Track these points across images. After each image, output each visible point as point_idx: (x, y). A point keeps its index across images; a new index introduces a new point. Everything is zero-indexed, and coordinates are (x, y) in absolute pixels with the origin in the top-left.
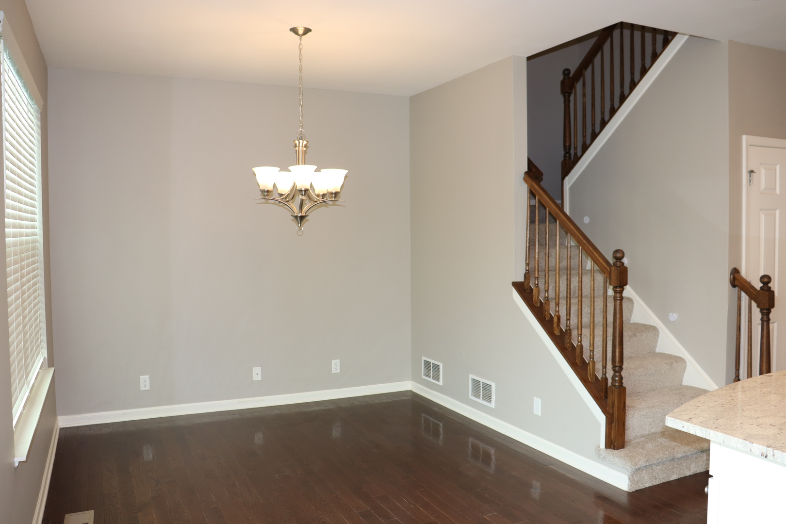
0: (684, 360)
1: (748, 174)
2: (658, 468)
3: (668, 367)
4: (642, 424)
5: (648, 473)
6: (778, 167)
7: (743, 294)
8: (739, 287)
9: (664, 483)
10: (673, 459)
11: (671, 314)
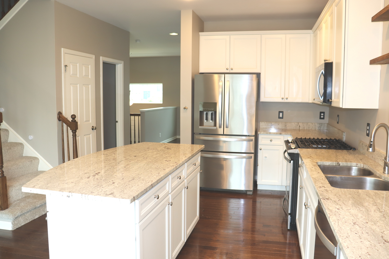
0: (38, 158)
1: (65, 67)
2: (28, 214)
3: (30, 163)
4: (18, 194)
5: (22, 218)
6: (78, 64)
7: (64, 124)
8: (62, 121)
9: (31, 221)
10: (35, 208)
11: (29, 136)
